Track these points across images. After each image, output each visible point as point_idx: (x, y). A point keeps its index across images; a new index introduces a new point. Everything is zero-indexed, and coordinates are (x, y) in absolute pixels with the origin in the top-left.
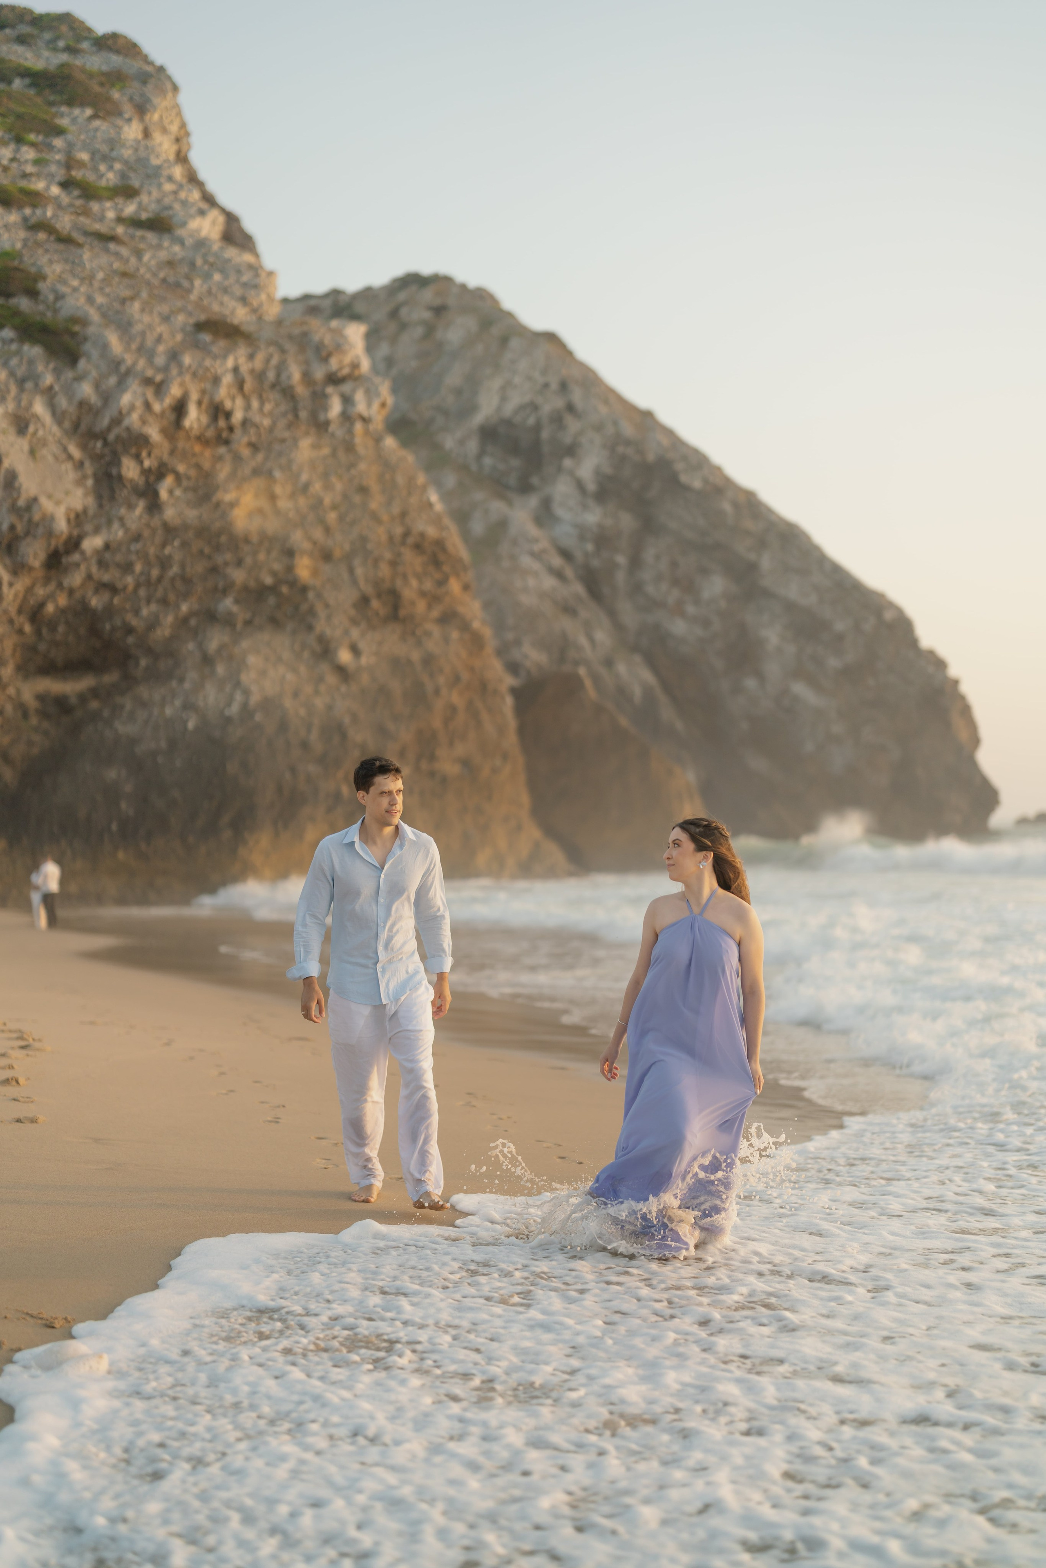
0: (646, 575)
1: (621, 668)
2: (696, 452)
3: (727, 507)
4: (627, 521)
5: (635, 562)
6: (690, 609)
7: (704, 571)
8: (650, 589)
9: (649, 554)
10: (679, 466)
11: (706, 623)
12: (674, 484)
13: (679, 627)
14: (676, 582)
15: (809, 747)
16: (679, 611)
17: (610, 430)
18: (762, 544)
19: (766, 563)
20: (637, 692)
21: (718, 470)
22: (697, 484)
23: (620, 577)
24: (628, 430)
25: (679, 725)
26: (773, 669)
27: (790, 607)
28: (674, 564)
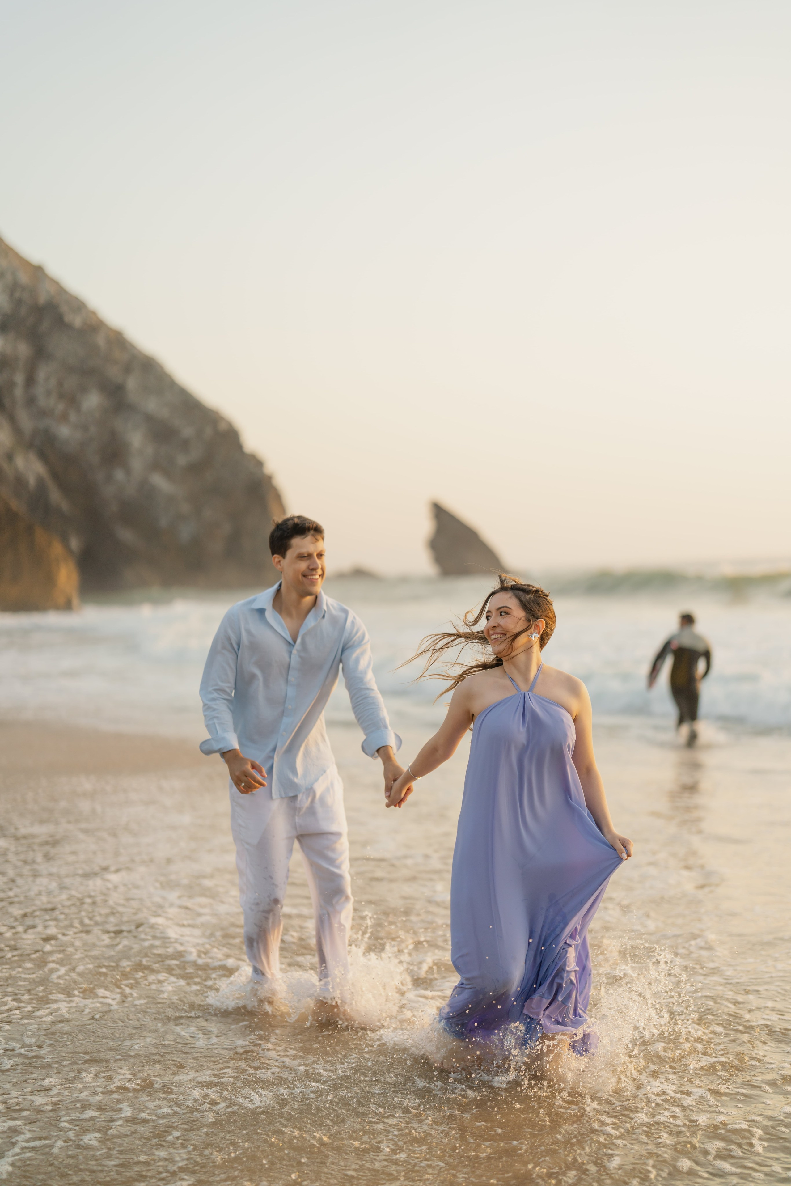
0: (39, 391)
1: (20, 462)
2: (76, 299)
3: (100, 340)
4: (23, 349)
5: (30, 381)
6: (73, 417)
7: (83, 389)
8: (42, 402)
9: (42, 374)
10: (64, 309)
11: (85, 428)
12: (60, 322)
13: (64, 431)
14: (61, 396)
15: (164, 522)
16: (64, 418)
17: (9, 278)
18: (127, 369)
19: (132, 383)
20: (32, 481)
21: (94, 313)
22: (77, 321)
23: (19, 392)
24: (24, 278)
25: (65, 506)
26: (137, 464)
27: (149, 419)
28: (60, 384)
